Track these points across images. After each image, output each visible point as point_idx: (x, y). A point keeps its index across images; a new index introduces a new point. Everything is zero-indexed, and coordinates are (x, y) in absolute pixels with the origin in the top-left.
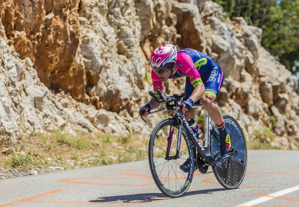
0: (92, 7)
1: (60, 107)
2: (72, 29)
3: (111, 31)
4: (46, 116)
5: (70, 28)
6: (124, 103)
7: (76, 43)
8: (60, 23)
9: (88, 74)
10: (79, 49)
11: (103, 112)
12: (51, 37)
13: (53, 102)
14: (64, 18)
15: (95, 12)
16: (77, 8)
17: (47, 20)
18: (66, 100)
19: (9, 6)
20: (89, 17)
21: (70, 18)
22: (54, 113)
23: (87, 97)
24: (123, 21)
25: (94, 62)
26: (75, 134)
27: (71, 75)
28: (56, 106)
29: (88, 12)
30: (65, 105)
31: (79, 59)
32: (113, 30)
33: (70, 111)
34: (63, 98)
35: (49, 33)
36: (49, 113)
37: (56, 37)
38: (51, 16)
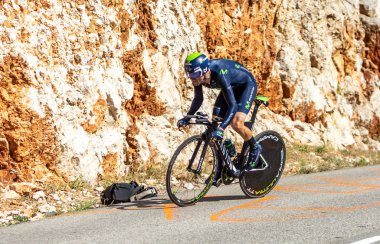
2: (268, 43)
6: (319, 114)
8: (258, 38)
9: (284, 86)
11: (298, 122)
12: (250, 51)
16: (272, 23)
17: (245, 35)
20: (284, 32)
21: (267, 32)
23: (284, 109)
24: (315, 36)
25: (290, 74)
30: (263, 116)
31: (276, 72)
33: (268, 123)
34: (261, 109)
35: (247, 46)
37: (255, 49)
38: (249, 31)
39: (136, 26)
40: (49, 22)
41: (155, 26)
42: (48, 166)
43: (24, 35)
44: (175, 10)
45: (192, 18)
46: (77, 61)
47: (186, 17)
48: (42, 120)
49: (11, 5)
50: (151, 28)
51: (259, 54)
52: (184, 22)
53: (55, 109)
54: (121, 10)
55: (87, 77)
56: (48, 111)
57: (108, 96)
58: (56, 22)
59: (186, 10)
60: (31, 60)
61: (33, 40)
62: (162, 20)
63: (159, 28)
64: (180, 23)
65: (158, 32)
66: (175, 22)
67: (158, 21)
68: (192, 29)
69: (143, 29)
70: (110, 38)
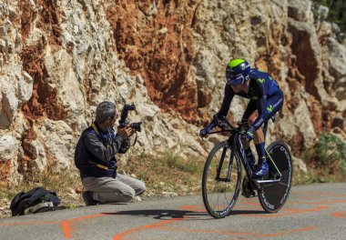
0: (206, 22)
1: (171, 127)
2: (185, 45)
3: (223, 48)
4: (156, 137)
7: (189, 59)
9: (200, 94)
10: (192, 67)
12: (164, 52)
13: (163, 122)
14: (178, 32)
15: (211, 29)
16: (190, 23)
17: (160, 34)
18: (176, 121)
19: (122, 18)
20: (203, 33)
21: (184, 33)
22: (164, 135)
23: (198, 119)
24: (238, 39)
25: (207, 81)
26: (185, 157)
28: (167, 127)
29: (202, 28)
30: (175, 126)
31: (191, 78)
32: (227, 48)
33: (181, 134)
34: (173, 118)
35: (161, 47)
36: (159, 133)
37: (169, 51)
38: (164, 30)
39: (38, 18)
41: (60, 20)
45: (102, 13)
47: (95, 11)
50: (55, 21)
51: (174, 57)
52: (93, 16)
57: (4, 95)
59: (96, 3)
62: (68, 13)
63: (64, 21)
64: (88, 17)
65: (63, 26)
66: (83, 17)
67: (63, 14)
68: (101, 25)
69: (46, 21)
70: (9, 31)
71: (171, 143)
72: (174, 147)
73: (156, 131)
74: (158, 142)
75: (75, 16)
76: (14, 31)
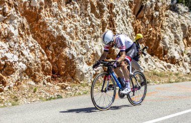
0: (166, 26)
3: (172, 35)
4: (149, 65)
5: (158, 34)
6: (177, 61)
7: (160, 39)
8: (155, 32)
9: (164, 50)
10: (161, 41)
11: (169, 64)
12: (151, 37)
13: (151, 60)
14: (156, 30)
15: (167, 28)
16: (160, 27)
18: (156, 59)
19: (137, 25)
20: (165, 30)
21: (158, 30)
22: (152, 64)
23: (164, 59)
24: (177, 32)
25: (166, 46)
26: (159, 72)
27: (158, 50)
28: (153, 61)
30: (156, 61)
31: (161, 45)
32: (173, 35)
33: (157, 63)
34: (155, 59)
35: (150, 35)
37: (153, 36)
38: (151, 29)
39: (108, 26)
40: (74, 23)
41: (115, 26)
42: (72, 77)
43: (65, 28)
44: (123, 20)
45: (130, 24)
46: (85, 38)
47: (128, 23)
48: (70, 60)
49: (60, 16)
50: (114, 27)
51: (155, 38)
52: (127, 25)
53: (75, 56)
54: (102, 20)
55: (88, 44)
56: (73, 57)
57: (96, 52)
58: (77, 24)
59: (128, 20)
60: (67, 37)
61: (68, 30)
62: (118, 24)
63: (117, 27)
64: (125, 25)
65: (116, 28)
66: (123, 25)
67: (116, 24)
68: (130, 28)
69: (111, 27)
70: (98, 30)
71: (154, 67)
72: (155, 68)
73: (149, 63)
74: (150, 67)
75: (121, 25)
76: (99, 30)
